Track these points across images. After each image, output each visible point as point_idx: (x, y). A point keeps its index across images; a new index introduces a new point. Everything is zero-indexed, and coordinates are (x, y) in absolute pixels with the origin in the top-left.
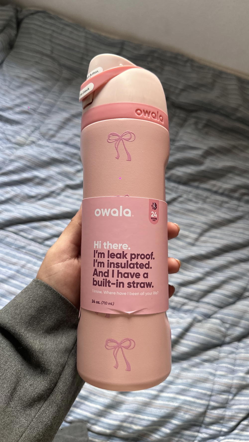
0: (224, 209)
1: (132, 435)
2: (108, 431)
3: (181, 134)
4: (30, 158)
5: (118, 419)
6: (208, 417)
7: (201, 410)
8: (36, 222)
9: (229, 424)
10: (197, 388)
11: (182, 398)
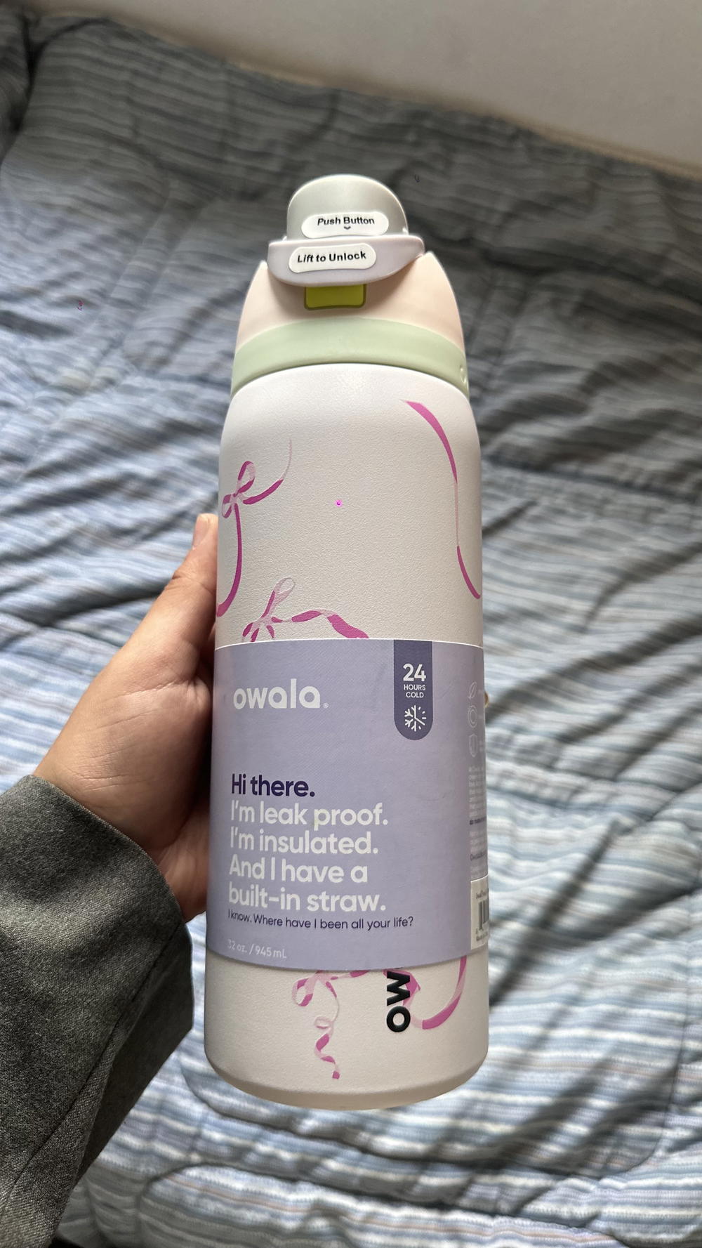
0: (654, 528)
1: (489, 1153)
2: (420, 1148)
3: (518, 331)
4: (107, 423)
5: (447, 1110)
6: (683, 1083)
7: (665, 1064)
10: (646, 1008)
11: (611, 1036)
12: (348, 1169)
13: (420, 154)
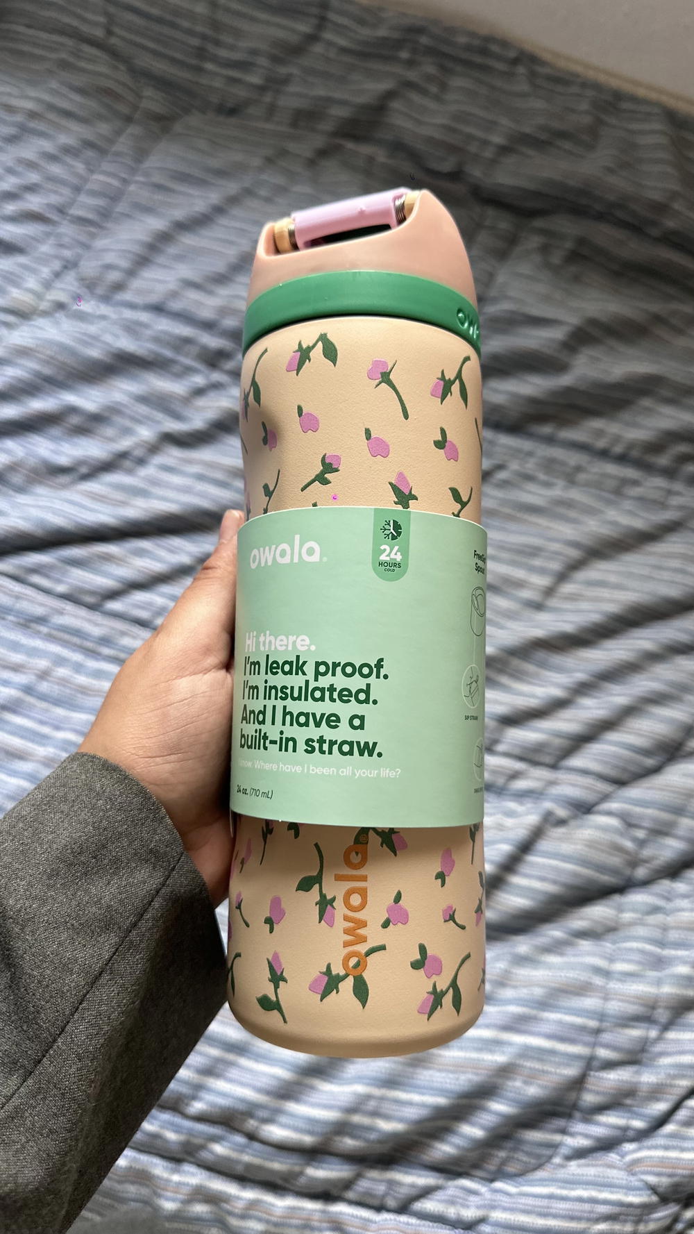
0: (629, 502)
1: (380, 1149)
2: (308, 1140)
3: (501, 278)
4: (51, 351)
5: (338, 1103)
6: (590, 1091)
7: (571, 1072)
8: (77, 545)
9: (649, 1107)
10: (559, 1012)
11: (518, 1039)
12: (234, 1155)
13: (412, 75)
